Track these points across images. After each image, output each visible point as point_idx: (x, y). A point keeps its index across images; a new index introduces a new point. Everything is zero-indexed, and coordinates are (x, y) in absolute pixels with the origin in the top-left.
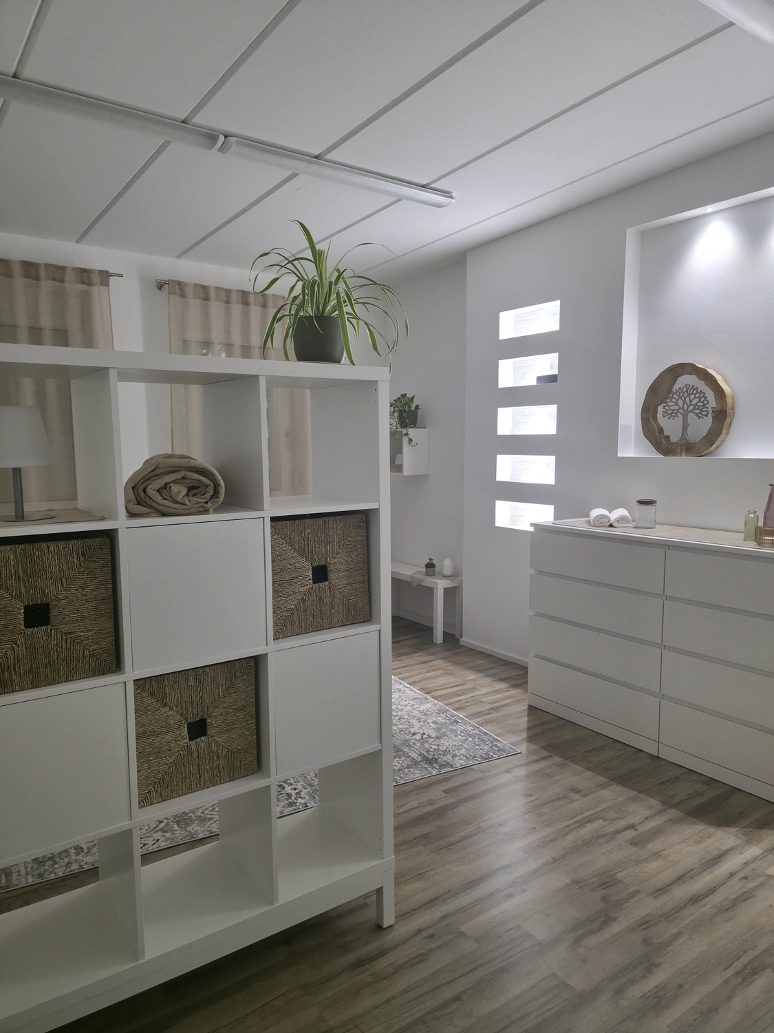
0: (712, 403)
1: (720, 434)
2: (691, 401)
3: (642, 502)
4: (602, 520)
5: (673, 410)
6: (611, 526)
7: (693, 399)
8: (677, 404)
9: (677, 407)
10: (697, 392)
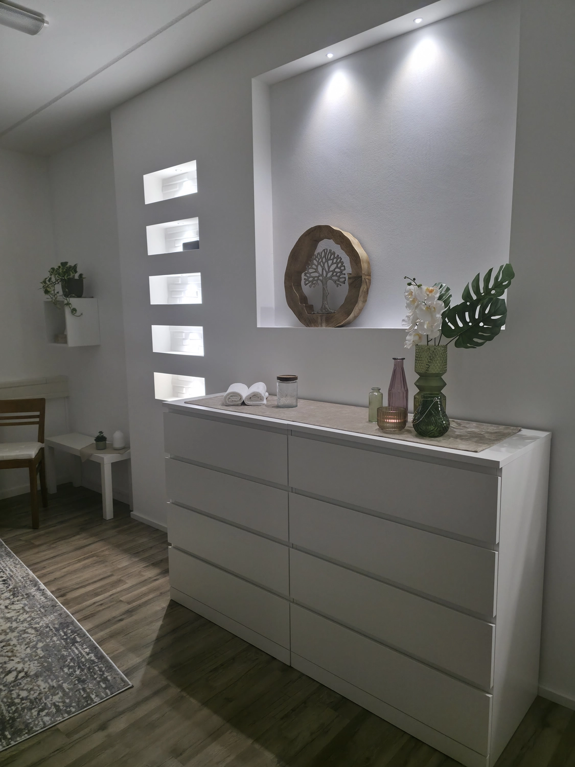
0: (348, 269)
1: (356, 302)
2: (329, 267)
3: (283, 379)
4: (234, 399)
5: (314, 278)
6: (243, 404)
7: (331, 265)
8: (316, 271)
9: (317, 275)
10: (334, 258)
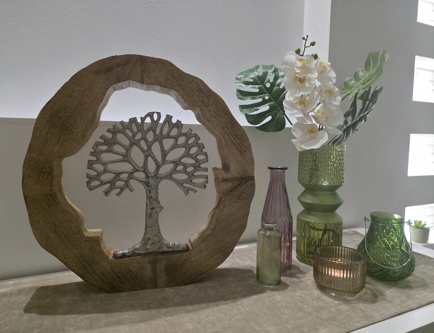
0: (217, 160)
2: (164, 154)
5: (118, 174)
7: (172, 148)
8: (126, 158)
10: (181, 134)
